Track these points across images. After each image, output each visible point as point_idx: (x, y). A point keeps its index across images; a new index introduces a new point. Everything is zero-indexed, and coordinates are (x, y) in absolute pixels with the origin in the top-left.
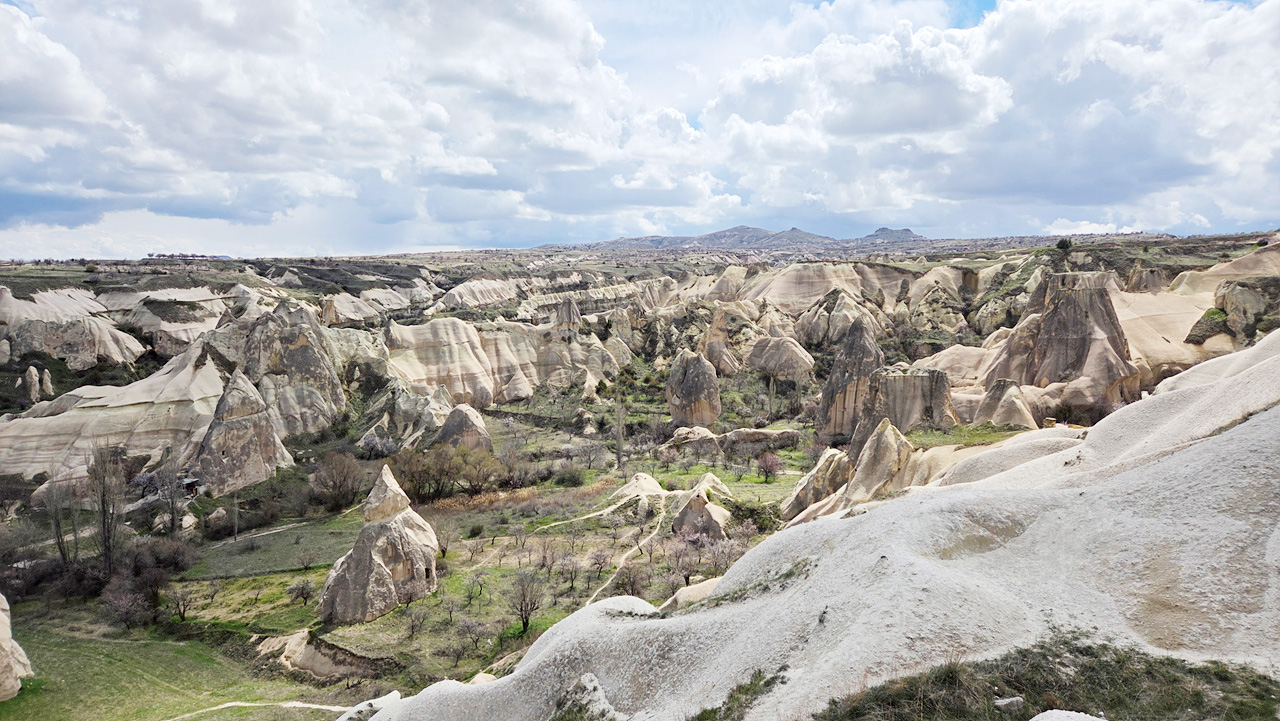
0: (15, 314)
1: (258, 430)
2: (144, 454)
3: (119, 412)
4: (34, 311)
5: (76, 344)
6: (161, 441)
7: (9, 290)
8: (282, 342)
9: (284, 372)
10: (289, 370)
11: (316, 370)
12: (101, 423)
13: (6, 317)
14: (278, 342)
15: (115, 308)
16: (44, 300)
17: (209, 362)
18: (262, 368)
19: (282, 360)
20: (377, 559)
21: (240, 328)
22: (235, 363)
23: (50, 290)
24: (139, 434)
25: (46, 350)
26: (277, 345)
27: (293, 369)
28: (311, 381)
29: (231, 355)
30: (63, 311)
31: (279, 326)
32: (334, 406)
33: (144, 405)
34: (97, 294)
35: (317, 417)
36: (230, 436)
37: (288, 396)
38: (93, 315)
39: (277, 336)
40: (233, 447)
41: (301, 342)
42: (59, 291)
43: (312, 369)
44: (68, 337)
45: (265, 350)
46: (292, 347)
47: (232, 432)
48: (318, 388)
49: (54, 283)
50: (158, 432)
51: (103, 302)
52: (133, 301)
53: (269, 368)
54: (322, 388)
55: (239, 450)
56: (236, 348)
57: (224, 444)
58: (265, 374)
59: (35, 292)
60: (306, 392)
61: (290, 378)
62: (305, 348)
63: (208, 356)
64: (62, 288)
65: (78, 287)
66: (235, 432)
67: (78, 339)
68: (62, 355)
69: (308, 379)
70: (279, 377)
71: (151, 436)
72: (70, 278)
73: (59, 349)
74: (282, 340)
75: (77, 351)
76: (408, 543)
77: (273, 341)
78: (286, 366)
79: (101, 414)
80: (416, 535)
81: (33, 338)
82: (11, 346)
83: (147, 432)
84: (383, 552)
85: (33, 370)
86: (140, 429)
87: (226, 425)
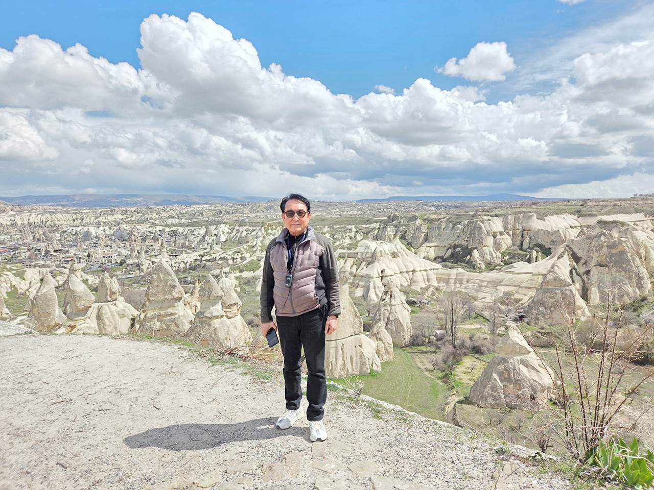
0: (534, 226)
1: (564, 295)
2: (521, 298)
3: (517, 275)
4: (543, 225)
5: (556, 241)
6: (530, 293)
7: (535, 215)
8: (608, 248)
9: (607, 266)
10: (609, 265)
11: (626, 267)
12: (510, 280)
13: (531, 227)
14: (606, 248)
15: (585, 224)
16: (551, 220)
17: (566, 256)
18: (593, 262)
19: (606, 259)
20: (495, 376)
21: (587, 238)
22: (581, 257)
23: (555, 215)
24: (522, 287)
25: (544, 243)
26: (605, 250)
27: (612, 264)
28: (623, 273)
29: (579, 253)
30: (557, 225)
31: (608, 238)
32: (637, 291)
33: (530, 274)
34: (578, 217)
35: (623, 296)
36: (545, 296)
37: (606, 279)
38: (571, 227)
39: (605, 244)
40: (547, 302)
41: (619, 249)
42: (560, 215)
43: (624, 266)
44: (553, 238)
45: (596, 252)
46: (613, 251)
47: (547, 294)
48: (627, 278)
49: (558, 212)
50: (530, 288)
51: (580, 221)
52: (592, 221)
53: (598, 262)
54: (630, 278)
55: (550, 304)
56: (583, 249)
57: (542, 299)
58: (595, 266)
59: (546, 216)
60: (618, 279)
61: (609, 270)
62: (623, 253)
63: (566, 253)
64: (561, 214)
65: (570, 214)
66: (549, 294)
67: (557, 239)
68: (550, 246)
69: (620, 272)
70: (602, 268)
71: (527, 289)
72: (568, 209)
73: (549, 243)
74: (607, 246)
75: (556, 245)
76: (519, 374)
77: (602, 247)
78: (608, 262)
79: (510, 275)
80: (529, 372)
81: (539, 238)
82: (530, 240)
83: (526, 287)
84: (501, 374)
85: (534, 252)
86: (523, 285)
87: (544, 290)
